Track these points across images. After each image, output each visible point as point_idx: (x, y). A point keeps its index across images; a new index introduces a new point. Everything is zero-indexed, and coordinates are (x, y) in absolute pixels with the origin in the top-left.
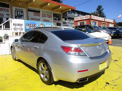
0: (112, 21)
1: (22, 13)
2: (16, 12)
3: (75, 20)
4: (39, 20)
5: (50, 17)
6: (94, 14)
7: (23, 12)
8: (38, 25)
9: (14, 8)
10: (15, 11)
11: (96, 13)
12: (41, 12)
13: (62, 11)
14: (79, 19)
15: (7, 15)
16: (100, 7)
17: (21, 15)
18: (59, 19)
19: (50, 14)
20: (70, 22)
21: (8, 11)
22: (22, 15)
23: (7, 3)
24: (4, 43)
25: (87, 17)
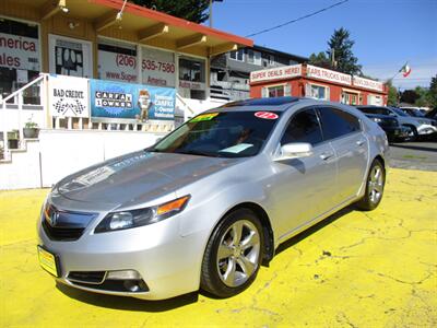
0: (377, 86)
1: (79, 56)
2: (60, 50)
3: (252, 81)
4: (132, 79)
5: (169, 69)
6: (319, 58)
7: (80, 52)
8: (130, 96)
9: (53, 40)
10: (56, 48)
11: (327, 56)
12: (140, 53)
13: (208, 49)
14: (267, 78)
15: (31, 60)
16: (340, 35)
17: (76, 64)
18: (198, 78)
19: (167, 61)
20: (237, 86)
21: (33, 48)
22: (79, 61)
23: (31, 23)
24: (25, 151)
25: (295, 70)
